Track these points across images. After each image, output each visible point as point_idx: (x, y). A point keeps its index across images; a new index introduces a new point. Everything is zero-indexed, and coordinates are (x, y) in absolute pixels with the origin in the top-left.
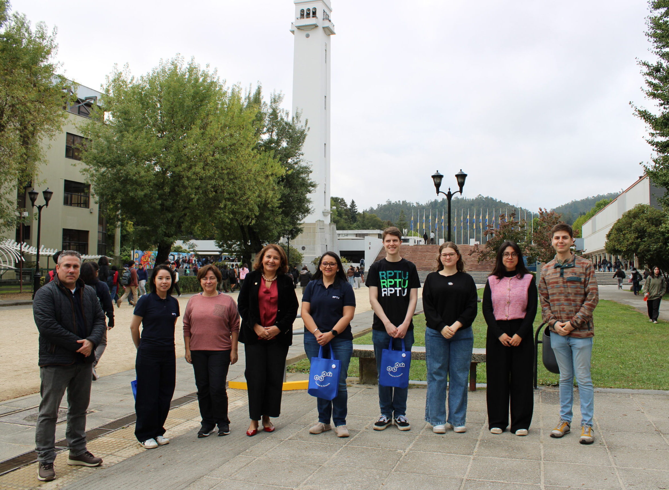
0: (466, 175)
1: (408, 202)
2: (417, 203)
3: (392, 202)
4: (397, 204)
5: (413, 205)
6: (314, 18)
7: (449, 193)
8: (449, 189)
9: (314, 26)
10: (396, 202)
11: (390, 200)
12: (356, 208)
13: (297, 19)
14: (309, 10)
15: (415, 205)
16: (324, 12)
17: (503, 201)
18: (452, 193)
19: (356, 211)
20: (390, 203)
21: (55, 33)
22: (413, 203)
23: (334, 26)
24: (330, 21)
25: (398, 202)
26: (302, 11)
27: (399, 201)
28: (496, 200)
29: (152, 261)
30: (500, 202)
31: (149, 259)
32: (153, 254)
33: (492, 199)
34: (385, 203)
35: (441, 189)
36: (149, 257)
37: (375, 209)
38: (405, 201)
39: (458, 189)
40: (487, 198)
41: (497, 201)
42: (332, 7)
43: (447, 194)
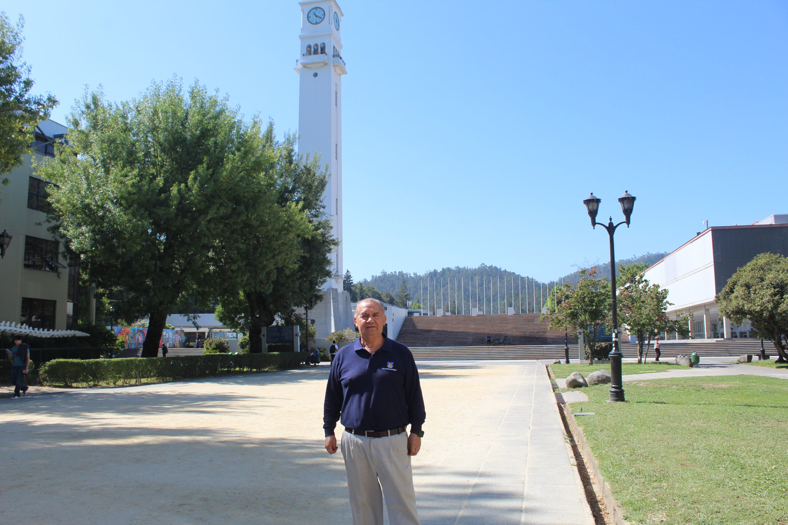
0: (634, 199)
1: (404, 272)
2: (415, 274)
3: (387, 273)
4: (392, 275)
5: (410, 276)
6: (323, 55)
7: (611, 224)
8: (611, 219)
9: (323, 64)
10: (392, 273)
11: (385, 271)
12: (351, 279)
13: (303, 55)
14: (317, 45)
15: (412, 275)
16: (334, 47)
17: (508, 270)
18: (615, 225)
19: (352, 283)
20: (385, 274)
21: (20, 25)
22: (410, 274)
23: (345, 64)
24: (341, 58)
25: (393, 273)
26: (309, 47)
27: (395, 272)
28: (500, 269)
29: (130, 339)
30: (505, 271)
31: (127, 337)
32: (132, 331)
33: (496, 267)
34: (380, 274)
35: (597, 220)
36: (127, 334)
37: (369, 281)
38: (402, 272)
39: (624, 218)
40: (491, 267)
41: (502, 270)
42: (343, 43)
43: (607, 226)
